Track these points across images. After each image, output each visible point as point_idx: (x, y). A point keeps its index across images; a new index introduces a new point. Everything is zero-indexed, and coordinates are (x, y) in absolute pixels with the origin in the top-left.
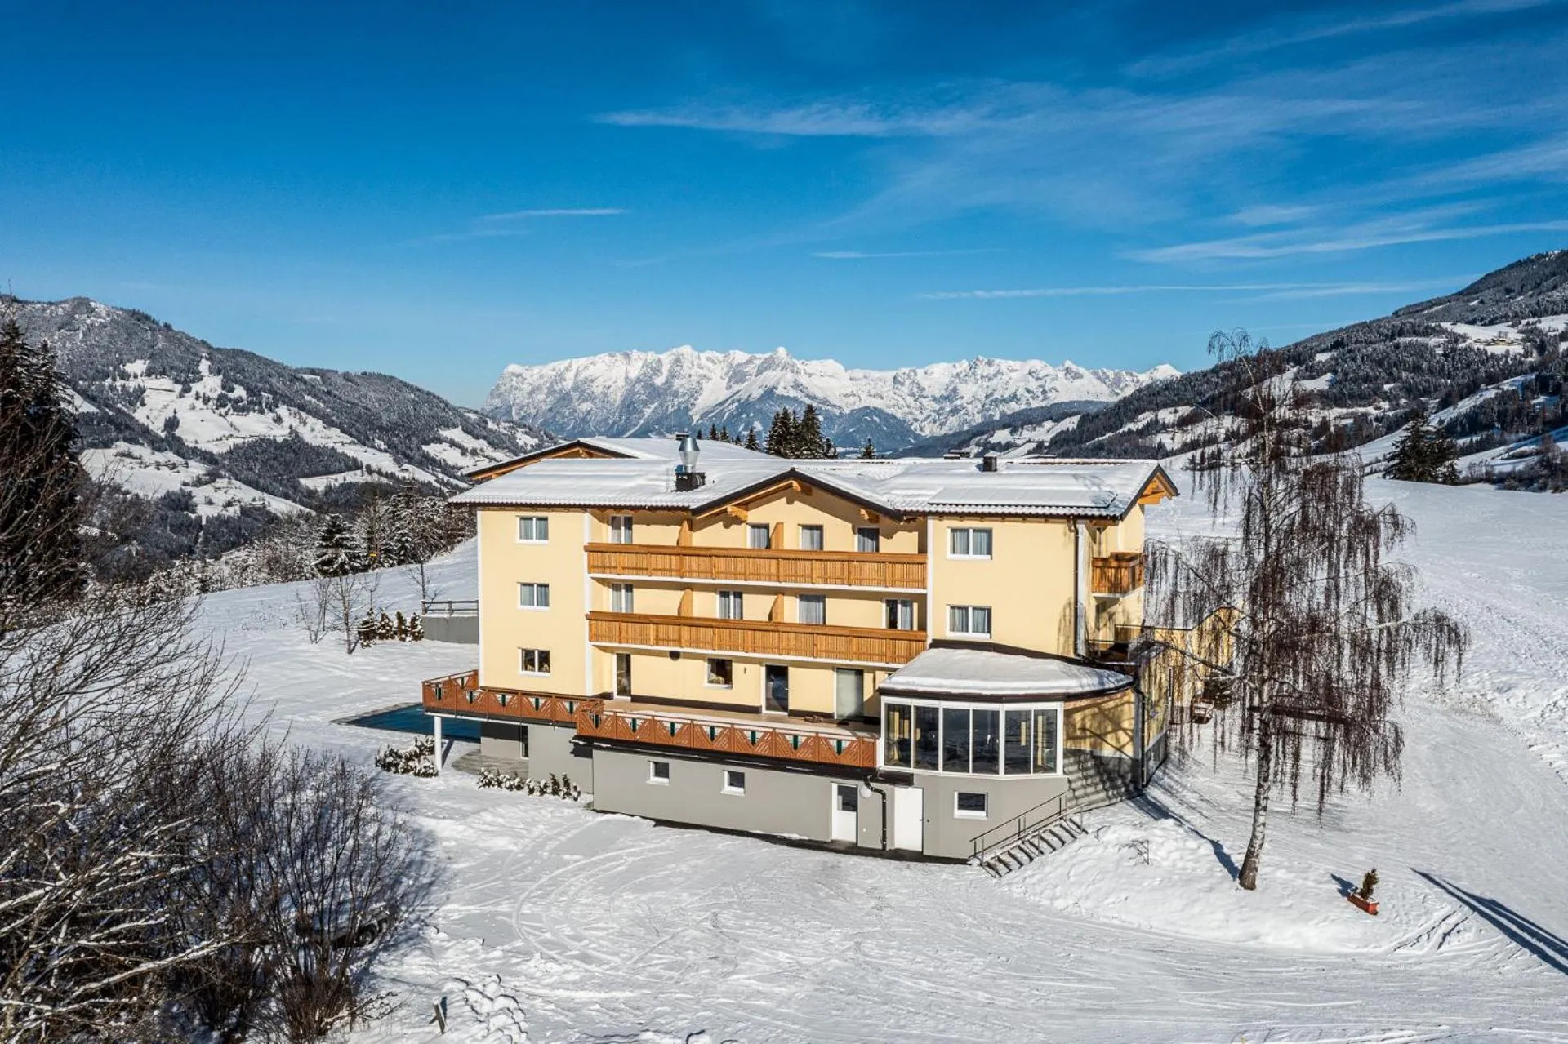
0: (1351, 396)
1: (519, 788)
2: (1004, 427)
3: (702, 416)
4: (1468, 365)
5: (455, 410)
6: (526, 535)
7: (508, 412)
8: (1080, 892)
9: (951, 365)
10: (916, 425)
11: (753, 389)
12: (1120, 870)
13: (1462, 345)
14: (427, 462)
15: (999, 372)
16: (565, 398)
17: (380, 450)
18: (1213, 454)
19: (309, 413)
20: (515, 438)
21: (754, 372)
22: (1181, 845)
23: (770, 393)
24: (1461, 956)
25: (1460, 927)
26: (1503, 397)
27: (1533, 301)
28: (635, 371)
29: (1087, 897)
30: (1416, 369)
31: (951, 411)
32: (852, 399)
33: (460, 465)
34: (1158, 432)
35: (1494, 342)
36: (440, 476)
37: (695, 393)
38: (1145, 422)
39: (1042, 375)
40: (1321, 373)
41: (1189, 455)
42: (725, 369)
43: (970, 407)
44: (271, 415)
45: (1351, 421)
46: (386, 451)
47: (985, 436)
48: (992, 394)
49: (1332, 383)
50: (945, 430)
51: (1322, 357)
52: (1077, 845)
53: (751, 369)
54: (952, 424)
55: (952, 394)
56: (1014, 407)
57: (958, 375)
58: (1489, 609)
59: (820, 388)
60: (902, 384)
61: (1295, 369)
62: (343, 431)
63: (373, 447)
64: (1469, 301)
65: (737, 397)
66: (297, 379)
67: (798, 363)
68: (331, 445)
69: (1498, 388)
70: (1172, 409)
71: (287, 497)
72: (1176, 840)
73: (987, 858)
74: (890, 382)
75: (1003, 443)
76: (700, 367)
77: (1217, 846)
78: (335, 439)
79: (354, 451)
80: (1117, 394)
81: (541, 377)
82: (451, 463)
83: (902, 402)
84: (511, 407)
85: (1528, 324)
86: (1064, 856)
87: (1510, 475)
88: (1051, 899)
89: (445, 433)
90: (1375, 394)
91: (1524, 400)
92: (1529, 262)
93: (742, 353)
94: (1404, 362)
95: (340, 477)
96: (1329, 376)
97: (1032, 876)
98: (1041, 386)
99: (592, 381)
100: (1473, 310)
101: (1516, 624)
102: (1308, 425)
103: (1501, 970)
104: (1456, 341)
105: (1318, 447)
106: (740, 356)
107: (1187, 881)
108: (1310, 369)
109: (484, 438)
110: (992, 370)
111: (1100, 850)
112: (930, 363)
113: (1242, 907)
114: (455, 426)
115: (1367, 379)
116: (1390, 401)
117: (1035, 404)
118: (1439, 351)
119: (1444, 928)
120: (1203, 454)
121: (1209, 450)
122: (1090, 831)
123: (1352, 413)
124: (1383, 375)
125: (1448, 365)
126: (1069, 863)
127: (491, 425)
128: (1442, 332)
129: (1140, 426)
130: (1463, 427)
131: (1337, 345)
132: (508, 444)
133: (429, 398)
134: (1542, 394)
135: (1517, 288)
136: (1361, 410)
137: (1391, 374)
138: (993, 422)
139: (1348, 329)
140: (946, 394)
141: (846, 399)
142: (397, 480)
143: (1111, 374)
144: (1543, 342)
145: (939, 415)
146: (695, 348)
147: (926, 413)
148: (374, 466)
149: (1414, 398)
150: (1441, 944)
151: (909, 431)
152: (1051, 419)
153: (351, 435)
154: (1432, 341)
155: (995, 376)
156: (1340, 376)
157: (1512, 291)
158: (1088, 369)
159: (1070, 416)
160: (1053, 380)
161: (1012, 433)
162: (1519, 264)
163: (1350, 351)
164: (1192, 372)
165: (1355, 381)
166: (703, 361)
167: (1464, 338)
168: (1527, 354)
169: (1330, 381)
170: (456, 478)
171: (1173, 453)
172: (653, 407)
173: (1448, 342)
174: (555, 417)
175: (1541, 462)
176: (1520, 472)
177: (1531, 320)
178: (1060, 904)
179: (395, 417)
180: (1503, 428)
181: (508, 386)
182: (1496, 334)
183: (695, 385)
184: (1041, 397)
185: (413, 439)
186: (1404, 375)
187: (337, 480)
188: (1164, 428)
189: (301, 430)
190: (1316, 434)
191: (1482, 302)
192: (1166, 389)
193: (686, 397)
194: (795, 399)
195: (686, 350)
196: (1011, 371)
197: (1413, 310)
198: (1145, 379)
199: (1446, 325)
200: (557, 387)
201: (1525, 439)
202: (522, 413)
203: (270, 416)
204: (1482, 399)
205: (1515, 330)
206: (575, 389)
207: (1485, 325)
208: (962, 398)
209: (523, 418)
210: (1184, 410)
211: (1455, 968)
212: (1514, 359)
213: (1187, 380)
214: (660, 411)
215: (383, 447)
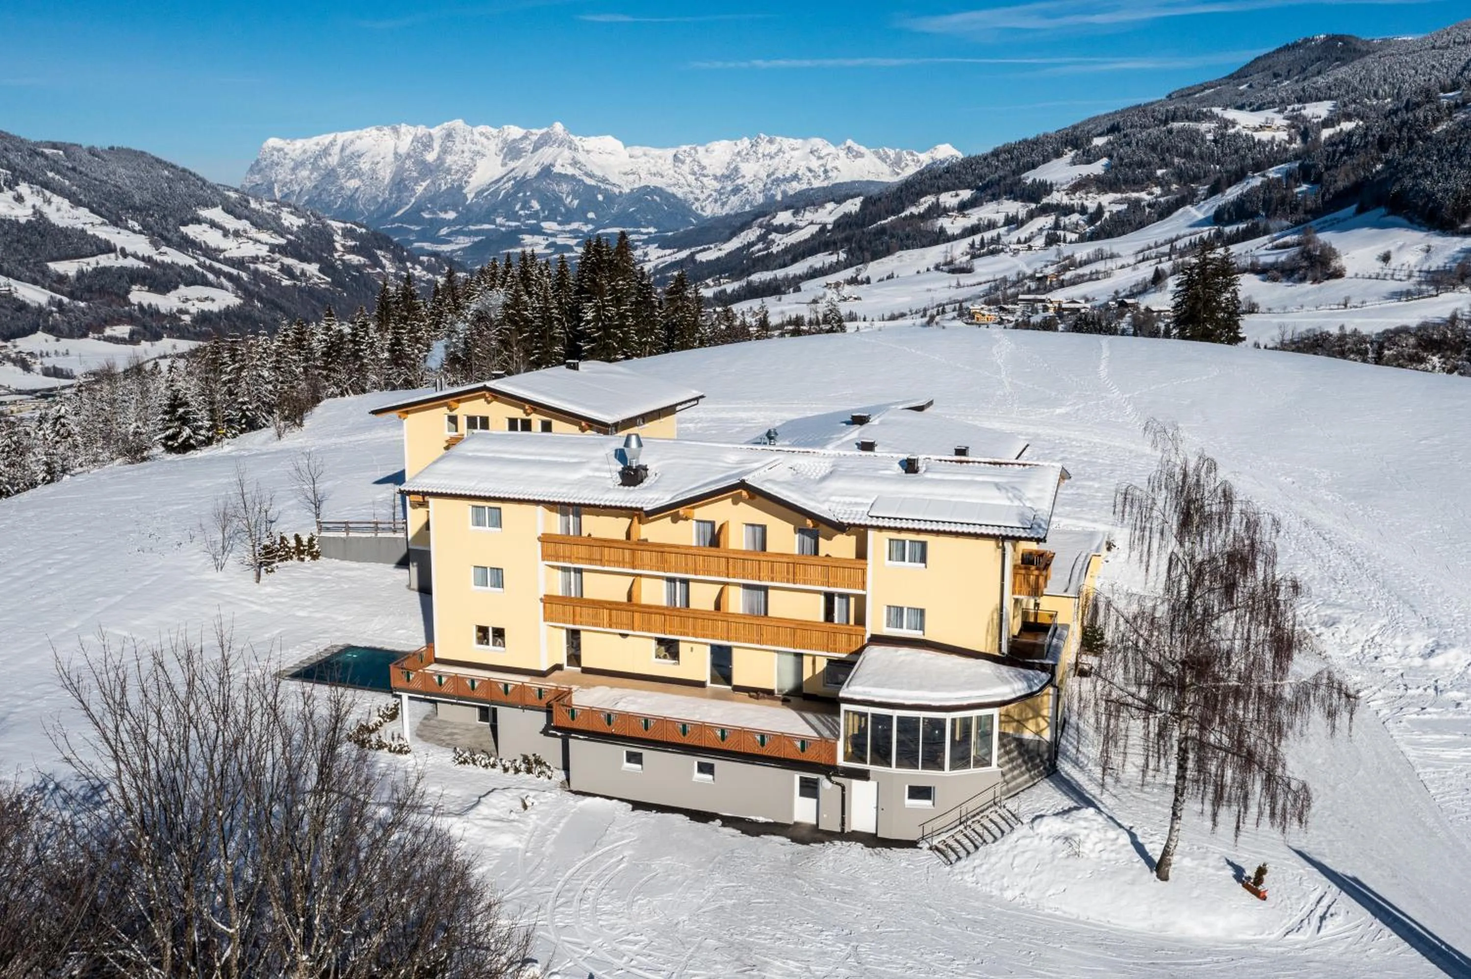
0: (1126, 182)
1: (494, 766)
2: (786, 208)
3: (477, 195)
4: (1236, 151)
5: (214, 188)
6: (478, 522)
7: (270, 189)
8: (1025, 882)
9: (732, 143)
10: (697, 204)
11: (529, 166)
12: (1055, 862)
13: (1231, 131)
14: (186, 244)
15: (780, 150)
16: (330, 175)
17: (134, 232)
18: (992, 239)
19: (54, 191)
20: (280, 218)
21: (531, 148)
22: (1102, 836)
23: (546, 172)
24: (1336, 940)
25: (1332, 910)
26: (1269, 185)
27: (1298, 87)
28: (405, 145)
29: (1031, 889)
30: (1188, 154)
31: (732, 190)
32: (631, 178)
33: (222, 247)
34: (939, 216)
35: (1261, 128)
36: (202, 259)
37: (469, 170)
38: (926, 205)
39: (823, 153)
40: (1097, 158)
41: (969, 240)
42: (500, 146)
43: (751, 186)
44: (11, 193)
45: (1125, 206)
46: (141, 232)
47: (767, 218)
48: (773, 173)
49: (1108, 168)
50: (727, 210)
51: (1099, 142)
52: (1015, 836)
53: (528, 145)
54: (734, 204)
55: (733, 173)
56: (795, 187)
57: (739, 153)
58: (1306, 523)
59: (599, 166)
60: (683, 162)
61: (1073, 154)
62: (92, 211)
63: (127, 228)
64: (1239, 85)
65: (513, 174)
66: (37, 154)
67: (576, 139)
68: (80, 226)
69: (1264, 176)
70: (953, 193)
71: (35, 282)
72: (1098, 830)
73: (935, 842)
74: (670, 160)
75: (786, 224)
76: (473, 142)
77: (1133, 836)
78: (83, 220)
79: (107, 233)
80: (898, 174)
81: (305, 152)
82: (213, 244)
83: (682, 181)
84: (273, 184)
85: (1293, 110)
86: (1005, 847)
87: (1273, 266)
88: (1001, 890)
89: (204, 213)
90: (1148, 179)
91: (1287, 188)
92: (1296, 46)
93: (516, 128)
94: (1176, 147)
95: (92, 261)
96: (1105, 161)
97: (981, 865)
98: (822, 165)
99: (359, 157)
100: (1242, 94)
101: (1330, 542)
102: (1083, 210)
103: (1368, 953)
104: (1226, 127)
105: (1093, 233)
106: (515, 132)
107: (1113, 872)
108: (1087, 153)
109: (247, 218)
110: (773, 149)
111: (1036, 841)
112: (710, 141)
113: (1161, 899)
114: (215, 205)
115: (1141, 164)
116: (1162, 186)
117: (817, 184)
118: (1210, 137)
119: (1320, 911)
120: (982, 239)
121: (988, 235)
122: (1025, 821)
123: (1126, 199)
124: (1157, 160)
125: (1217, 151)
126: (1011, 854)
127: (253, 205)
128: (1212, 117)
129: (922, 209)
130: (1230, 216)
131: (1113, 129)
132: (273, 224)
133: (184, 175)
134: (1305, 182)
135: (1284, 73)
136: (1135, 195)
137: (1163, 159)
138: (776, 202)
139: (1123, 112)
140: (727, 173)
141: (625, 178)
142: (155, 264)
143: (892, 153)
144: (1306, 129)
145: (721, 194)
146: (466, 123)
147: (707, 192)
148: (129, 249)
149: (1185, 184)
150: (1319, 928)
151: (690, 210)
152: (833, 200)
153: (101, 215)
154: (1204, 126)
155: (776, 154)
156: (1116, 160)
157: (1280, 75)
158: (868, 148)
159: (852, 197)
160: (834, 159)
161: (795, 214)
162: (1287, 48)
163: (1125, 136)
164: (973, 155)
165: (1130, 165)
166: (477, 137)
167: (1234, 123)
168: (1291, 140)
169: (1106, 165)
170: (219, 261)
171: (954, 238)
172: (424, 184)
173: (1219, 128)
174: (320, 195)
175: (1302, 253)
176: (1283, 263)
177: (1297, 106)
178: (1008, 895)
179: (148, 196)
180: (1267, 216)
181: (268, 161)
182: (1263, 120)
183: (468, 161)
184: (823, 176)
185: (170, 219)
186: (1176, 160)
187: (89, 264)
188: (945, 212)
189: (46, 210)
190: (1092, 219)
191: (1250, 86)
192: (948, 172)
193: (459, 175)
194: (573, 177)
195: (459, 123)
196: (793, 149)
197: (1185, 94)
198: (925, 158)
199: (1217, 110)
200: (322, 163)
201: (1288, 228)
202: (286, 190)
203: (9, 194)
204: (1249, 187)
205: (1281, 116)
206: (341, 165)
207: (1253, 111)
208: (743, 177)
209: (286, 196)
210: (966, 194)
211: (1333, 952)
212: (1279, 145)
213: (968, 164)
214: (433, 189)
215: (138, 227)
